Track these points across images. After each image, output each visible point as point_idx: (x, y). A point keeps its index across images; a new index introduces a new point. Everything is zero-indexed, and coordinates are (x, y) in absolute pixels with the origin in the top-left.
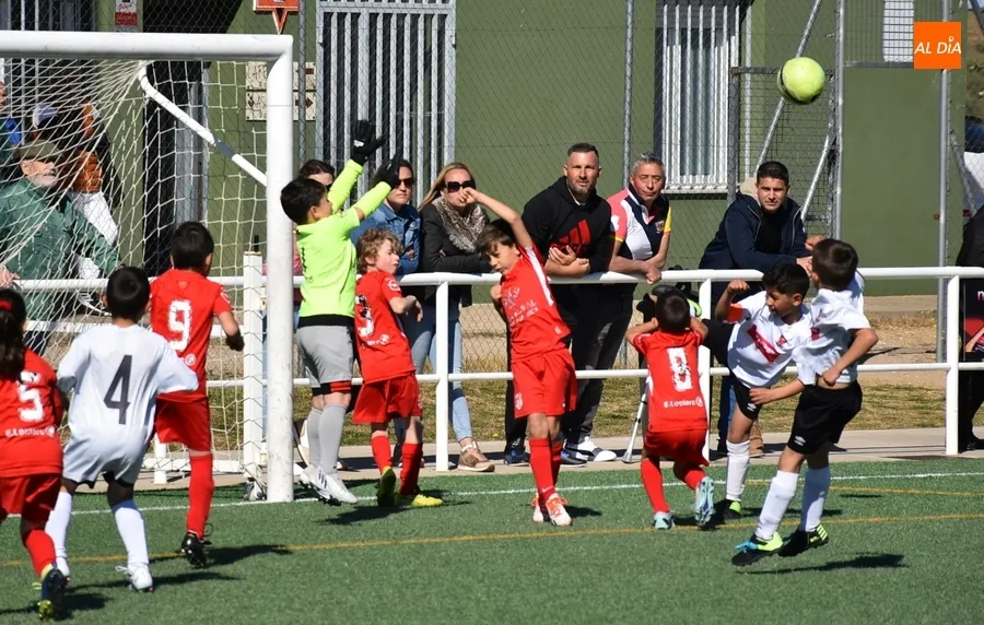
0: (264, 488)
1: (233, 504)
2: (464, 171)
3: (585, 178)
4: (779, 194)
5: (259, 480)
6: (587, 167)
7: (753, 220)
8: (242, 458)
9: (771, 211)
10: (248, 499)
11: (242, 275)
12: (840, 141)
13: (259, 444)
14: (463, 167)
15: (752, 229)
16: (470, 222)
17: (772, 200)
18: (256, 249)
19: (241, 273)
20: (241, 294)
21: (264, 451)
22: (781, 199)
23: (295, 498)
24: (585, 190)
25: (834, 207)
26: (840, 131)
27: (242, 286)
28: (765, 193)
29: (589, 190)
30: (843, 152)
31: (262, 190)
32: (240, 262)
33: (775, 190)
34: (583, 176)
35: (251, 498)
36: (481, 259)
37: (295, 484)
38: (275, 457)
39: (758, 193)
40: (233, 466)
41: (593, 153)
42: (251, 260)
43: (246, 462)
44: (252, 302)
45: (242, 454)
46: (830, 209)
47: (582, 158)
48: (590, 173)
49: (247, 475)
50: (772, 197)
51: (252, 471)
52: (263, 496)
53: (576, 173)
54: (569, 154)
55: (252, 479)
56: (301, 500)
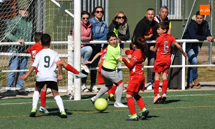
0: (73, 97)
1: (65, 101)
2: (122, 14)
3: (151, 17)
4: (201, 19)
5: (72, 94)
6: (152, 14)
7: (196, 27)
8: (67, 89)
9: (199, 24)
10: (69, 100)
11: (67, 41)
12: (212, 6)
13: (72, 85)
14: (123, 13)
15: (195, 29)
16: (124, 27)
17: (199, 21)
18: (71, 34)
19: (67, 40)
20: (67, 46)
21: (73, 87)
22: (202, 21)
23: (82, 99)
24: (151, 20)
25: (210, 23)
26: (212, 3)
27: (67, 44)
28: (198, 19)
29: (152, 20)
30: (213, 9)
31: (73, 19)
32: (67, 38)
33: (200, 18)
34: (151, 16)
35: (70, 99)
36: (127, 37)
37: (81, 95)
38: (76, 89)
39: (196, 19)
40: (65, 91)
41: (153, 11)
42: (70, 37)
43: (68, 90)
44: (70, 48)
45: (67, 87)
46: (209, 23)
47: (151, 12)
48: (153, 16)
49: (69, 93)
50: (199, 20)
51: (70, 92)
52: (73, 99)
53: (149, 16)
54: (147, 11)
55: (70, 94)
56: (83, 100)
